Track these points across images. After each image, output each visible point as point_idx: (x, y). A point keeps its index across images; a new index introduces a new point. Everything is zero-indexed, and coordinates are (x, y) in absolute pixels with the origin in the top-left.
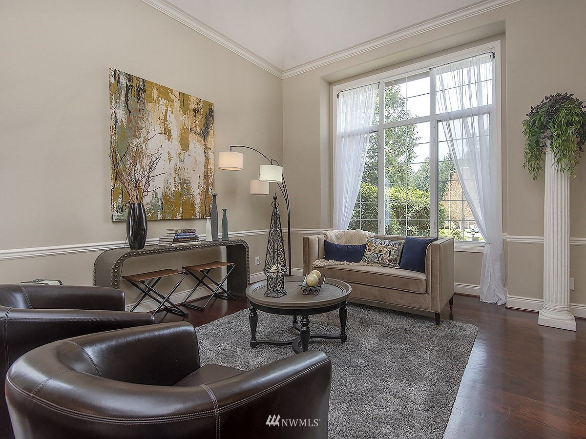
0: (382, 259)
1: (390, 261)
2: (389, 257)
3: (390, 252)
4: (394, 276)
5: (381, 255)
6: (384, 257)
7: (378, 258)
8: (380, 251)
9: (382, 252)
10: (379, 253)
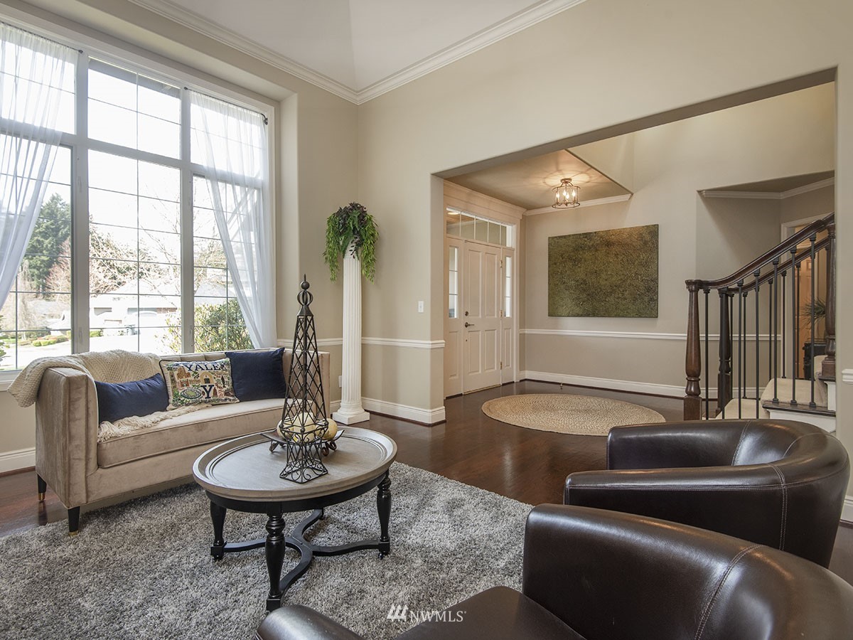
0: (215, 393)
1: (226, 394)
2: (224, 387)
3: (223, 379)
4: (236, 417)
5: (211, 386)
6: (218, 390)
7: (208, 393)
8: (207, 381)
9: (211, 381)
10: (207, 385)
